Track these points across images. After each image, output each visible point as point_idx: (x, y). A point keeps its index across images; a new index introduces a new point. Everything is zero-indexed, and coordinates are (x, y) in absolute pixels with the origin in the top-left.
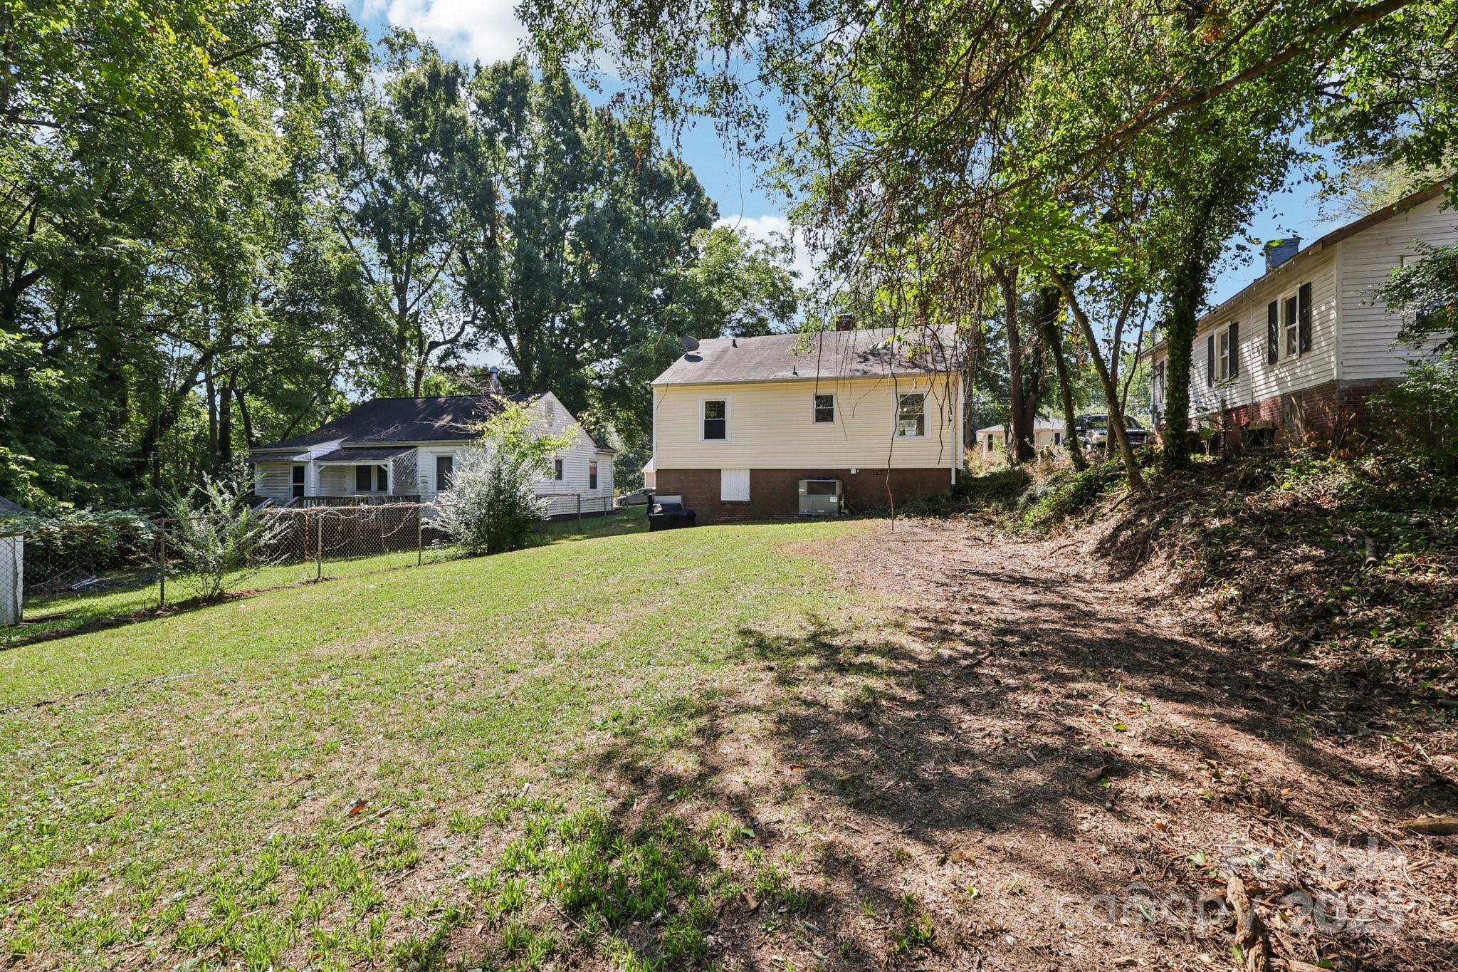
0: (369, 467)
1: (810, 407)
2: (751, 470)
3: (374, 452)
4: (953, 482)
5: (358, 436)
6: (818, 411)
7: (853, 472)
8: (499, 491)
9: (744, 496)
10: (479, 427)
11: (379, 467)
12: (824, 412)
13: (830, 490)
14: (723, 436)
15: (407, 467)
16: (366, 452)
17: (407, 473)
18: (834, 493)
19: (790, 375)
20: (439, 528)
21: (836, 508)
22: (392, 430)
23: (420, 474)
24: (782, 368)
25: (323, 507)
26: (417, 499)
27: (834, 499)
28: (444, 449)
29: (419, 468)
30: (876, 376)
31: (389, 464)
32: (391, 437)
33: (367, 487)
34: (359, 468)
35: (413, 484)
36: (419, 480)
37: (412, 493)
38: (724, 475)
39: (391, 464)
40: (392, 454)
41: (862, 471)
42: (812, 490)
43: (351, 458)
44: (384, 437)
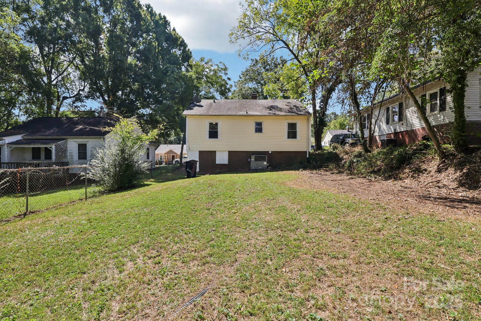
0: (39, 148)
1: (253, 127)
2: (229, 151)
3: (43, 141)
4: (308, 156)
5: (34, 133)
6: (256, 128)
7: (270, 152)
8: (124, 159)
9: (226, 162)
10: (107, 129)
11: (46, 149)
12: (259, 128)
13: (263, 159)
14: (217, 138)
15: (62, 149)
16: (38, 141)
17: (63, 151)
18: (265, 161)
19: (245, 113)
20: (91, 178)
21: (266, 166)
22: (52, 131)
23: (69, 152)
24: (241, 111)
25: (29, 168)
26: (67, 164)
27: (265, 163)
28: (82, 141)
29: (69, 149)
30: (278, 115)
31: (53, 147)
32: (53, 134)
33: (39, 158)
34: (33, 148)
35: (66, 157)
36: (68, 154)
37: (65, 160)
38: (217, 153)
39: (54, 147)
40: (54, 142)
41: (274, 152)
42: (256, 160)
43: (29, 143)
44: (49, 133)
